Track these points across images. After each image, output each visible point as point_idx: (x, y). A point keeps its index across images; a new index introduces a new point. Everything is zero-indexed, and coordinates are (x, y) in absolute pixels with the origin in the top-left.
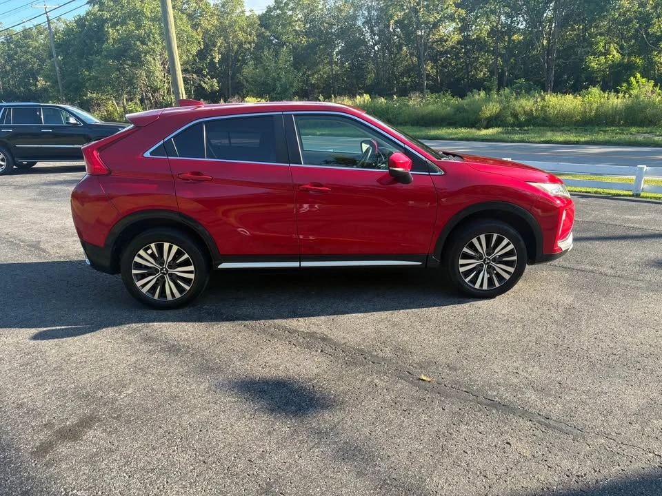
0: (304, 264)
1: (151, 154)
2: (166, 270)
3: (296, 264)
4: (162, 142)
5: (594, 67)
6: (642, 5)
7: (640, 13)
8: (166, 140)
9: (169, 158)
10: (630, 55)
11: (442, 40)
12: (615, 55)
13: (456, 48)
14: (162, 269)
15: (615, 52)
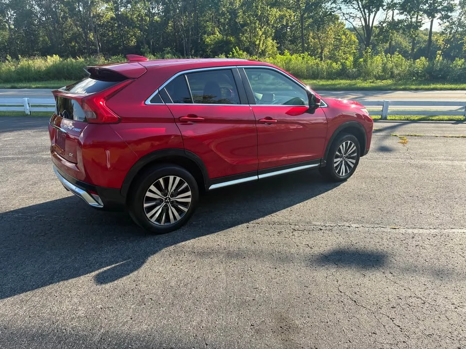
0: (261, 176)
1: (151, 101)
2: (169, 199)
3: (255, 178)
4: (157, 92)
5: (208, 42)
6: (231, 4)
7: (231, 9)
8: (160, 89)
9: (167, 104)
10: (227, 35)
11: (98, 16)
12: (218, 35)
13: (111, 23)
14: (166, 199)
15: (218, 33)
